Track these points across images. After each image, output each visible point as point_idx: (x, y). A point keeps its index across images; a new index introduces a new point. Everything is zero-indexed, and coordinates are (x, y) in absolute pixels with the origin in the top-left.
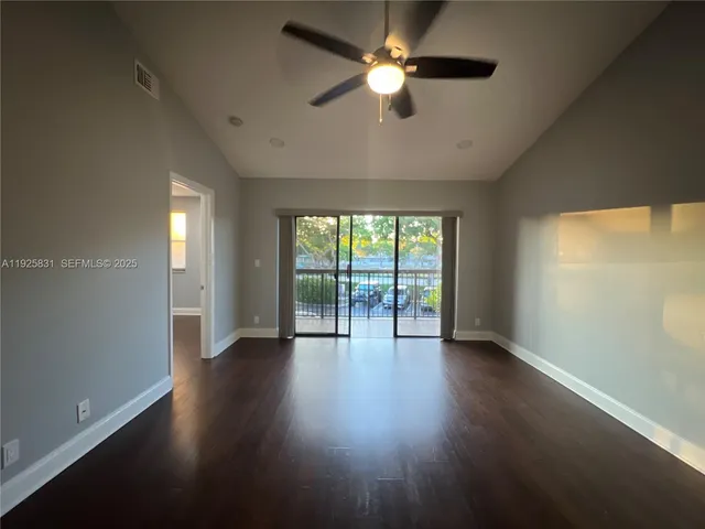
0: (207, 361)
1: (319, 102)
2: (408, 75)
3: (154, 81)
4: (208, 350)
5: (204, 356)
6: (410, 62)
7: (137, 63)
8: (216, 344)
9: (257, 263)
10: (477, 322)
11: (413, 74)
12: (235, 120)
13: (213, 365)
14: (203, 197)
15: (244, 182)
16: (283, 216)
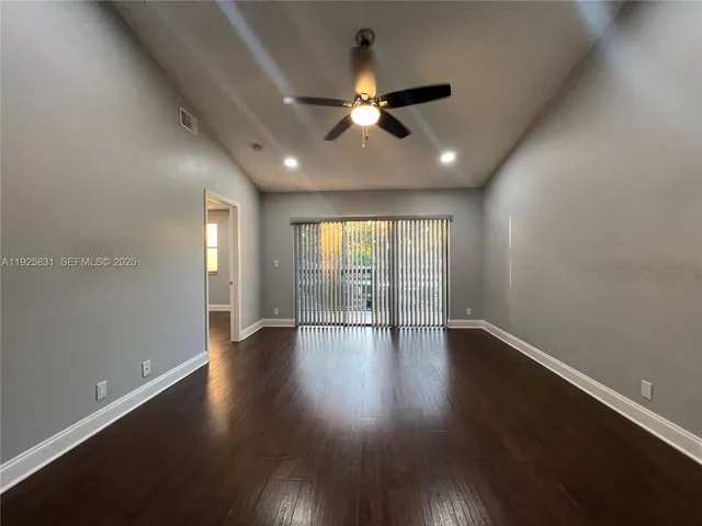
0: (236, 344)
1: (330, 137)
2: (381, 108)
3: (194, 122)
4: (237, 334)
5: (233, 340)
6: (380, 98)
7: (182, 109)
8: (244, 331)
9: (276, 263)
10: (469, 311)
11: (385, 107)
12: (257, 147)
13: (240, 347)
14: (231, 210)
15: (264, 196)
16: (298, 224)
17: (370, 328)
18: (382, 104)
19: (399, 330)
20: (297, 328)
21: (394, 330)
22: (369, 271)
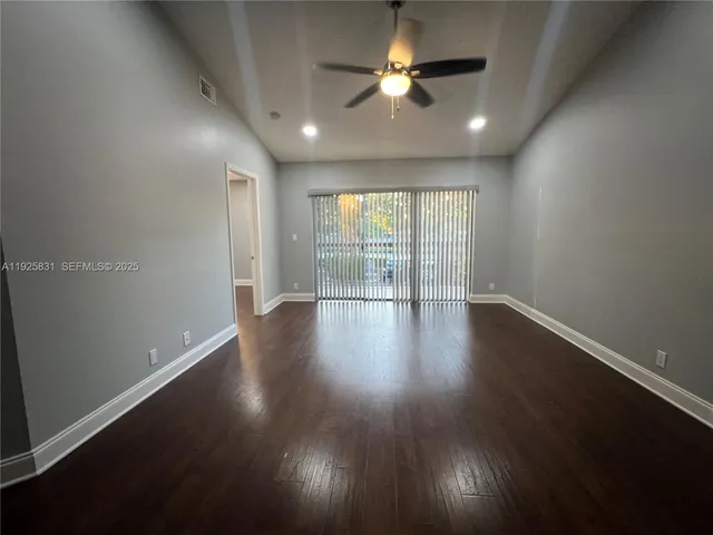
0: (259, 317)
1: (353, 104)
2: (413, 78)
3: (213, 90)
4: (260, 308)
5: (256, 313)
6: (413, 68)
7: (201, 77)
8: (265, 305)
9: (295, 237)
10: (492, 286)
11: (417, 77)
12: (275, 115)
13: (264, 320)
14: (249, 182)
15: (281, 166)
16: (315, 196)
17: (391, 303)
18: (414, 73)
19: (419, 305)
20: (317, 302)
21: (415, 304)
22: (390, 245)
